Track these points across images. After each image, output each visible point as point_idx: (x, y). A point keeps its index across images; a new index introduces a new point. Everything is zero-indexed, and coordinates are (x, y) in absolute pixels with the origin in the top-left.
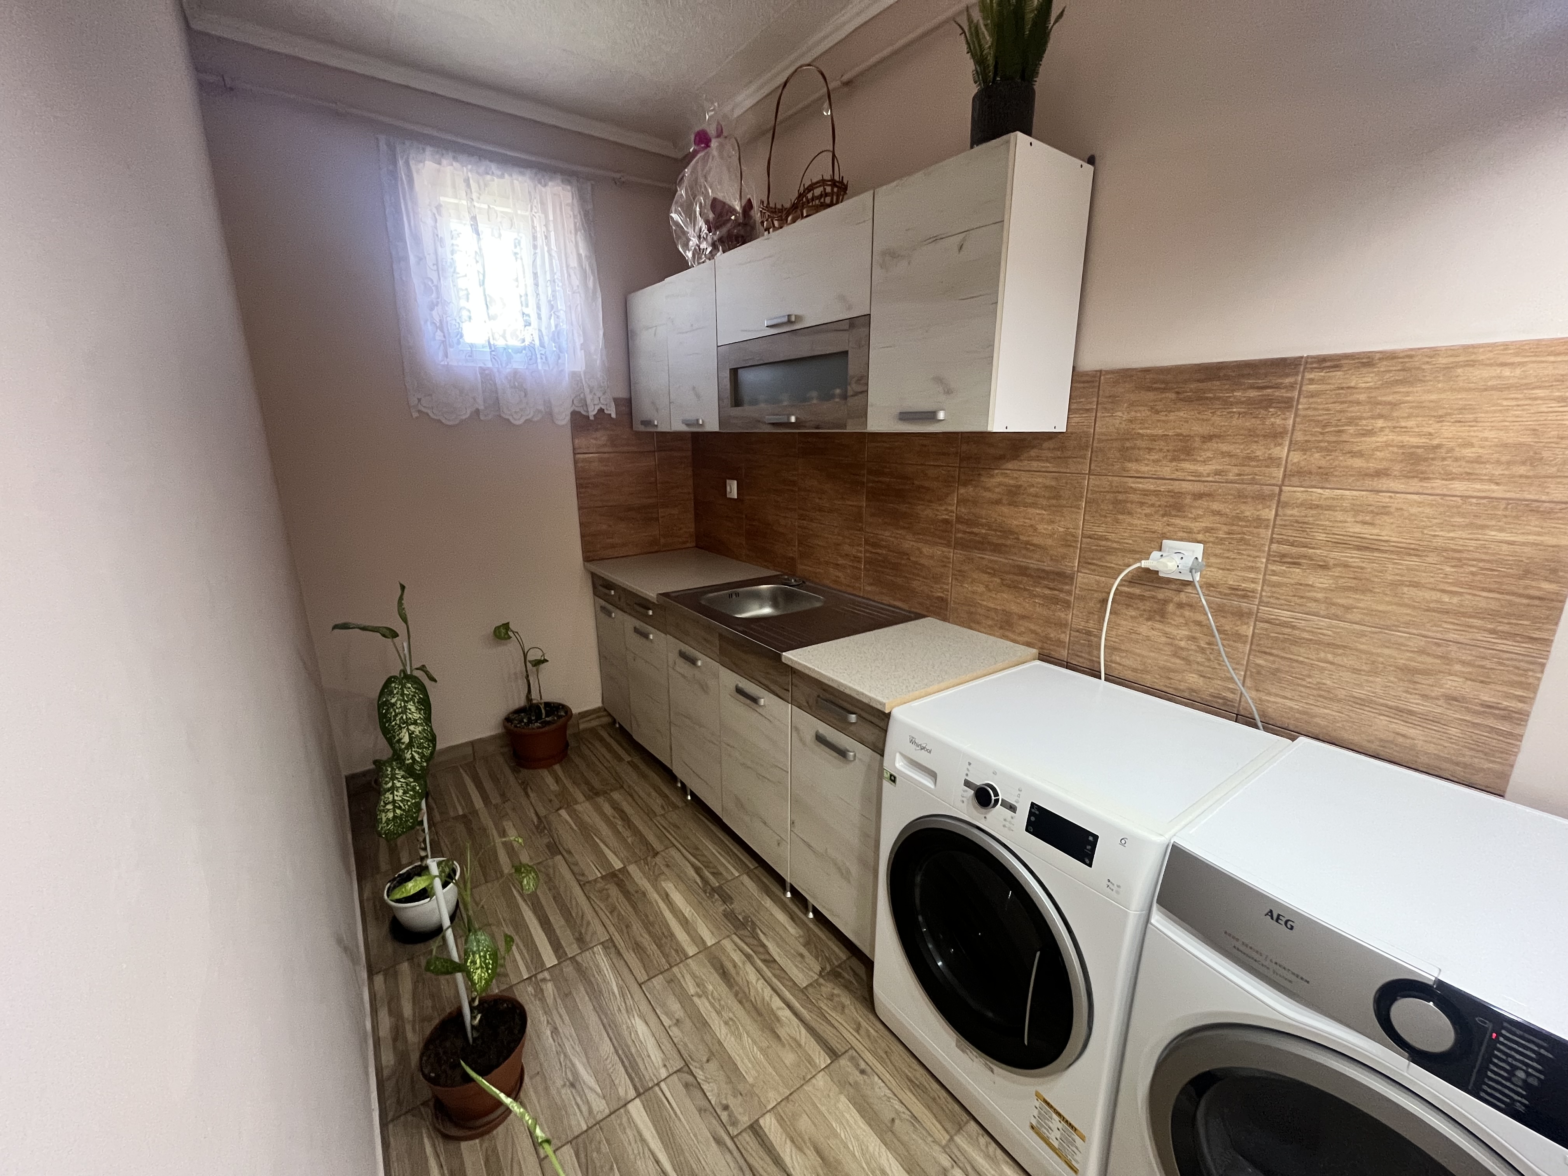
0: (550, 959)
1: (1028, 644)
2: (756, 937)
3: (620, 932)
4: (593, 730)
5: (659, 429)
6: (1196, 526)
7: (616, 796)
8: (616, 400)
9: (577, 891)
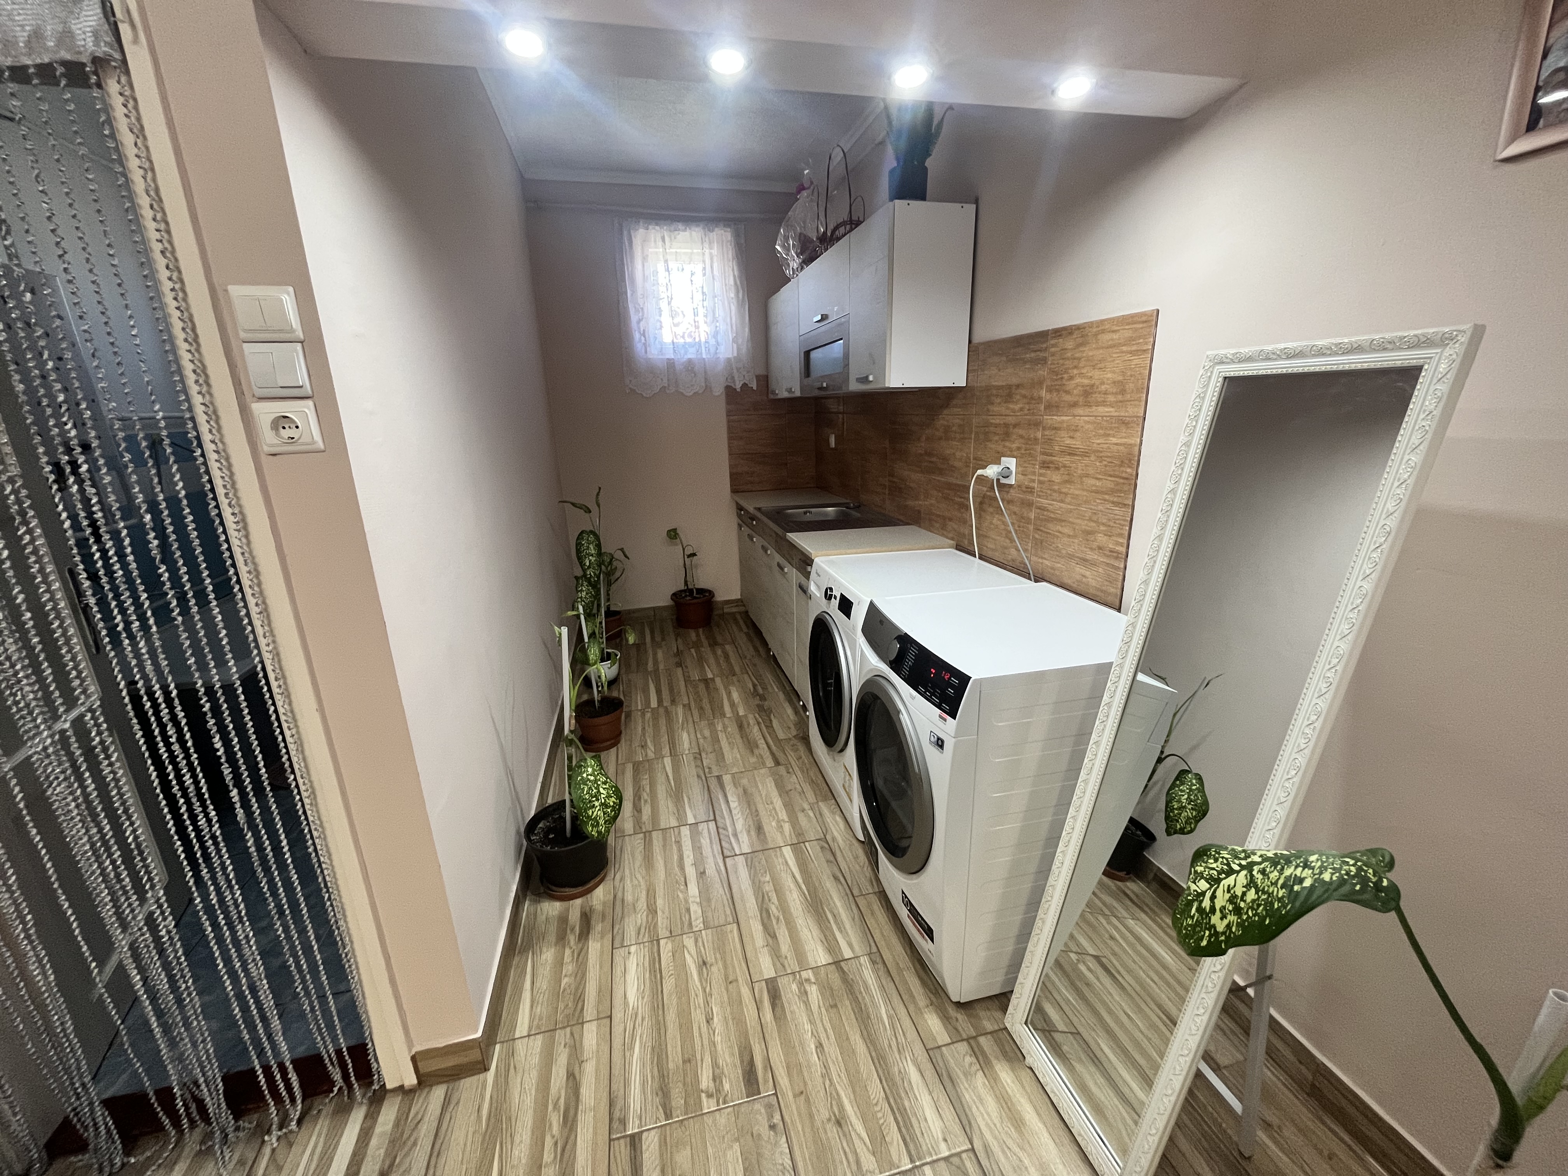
0: (654, 704)
1: (952, 539)
2: (769, 717)
3: (695, 701)
4: (733, 614)
5: (779, 397)
6: (1014, 446)
7: (728, 647)
8: (757, 377)
9: (682, 683)
